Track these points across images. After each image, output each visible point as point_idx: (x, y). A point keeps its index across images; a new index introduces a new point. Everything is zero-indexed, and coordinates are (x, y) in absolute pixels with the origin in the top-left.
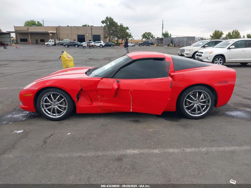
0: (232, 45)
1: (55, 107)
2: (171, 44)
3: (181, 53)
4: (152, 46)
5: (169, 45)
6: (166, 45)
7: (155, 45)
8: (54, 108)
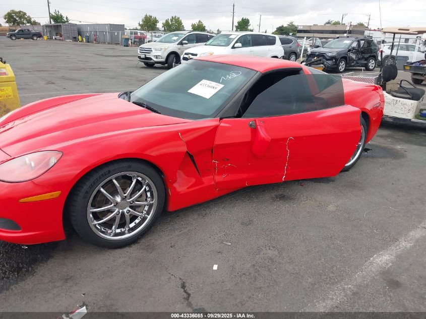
0: (236, 42)
1: (125, 211)
2: (80, 37)
3: (145, 55)
4: (38, 39)
5: (75, 38)
6: (69, 38)
7: (45, 38)
8: (123, 214)
